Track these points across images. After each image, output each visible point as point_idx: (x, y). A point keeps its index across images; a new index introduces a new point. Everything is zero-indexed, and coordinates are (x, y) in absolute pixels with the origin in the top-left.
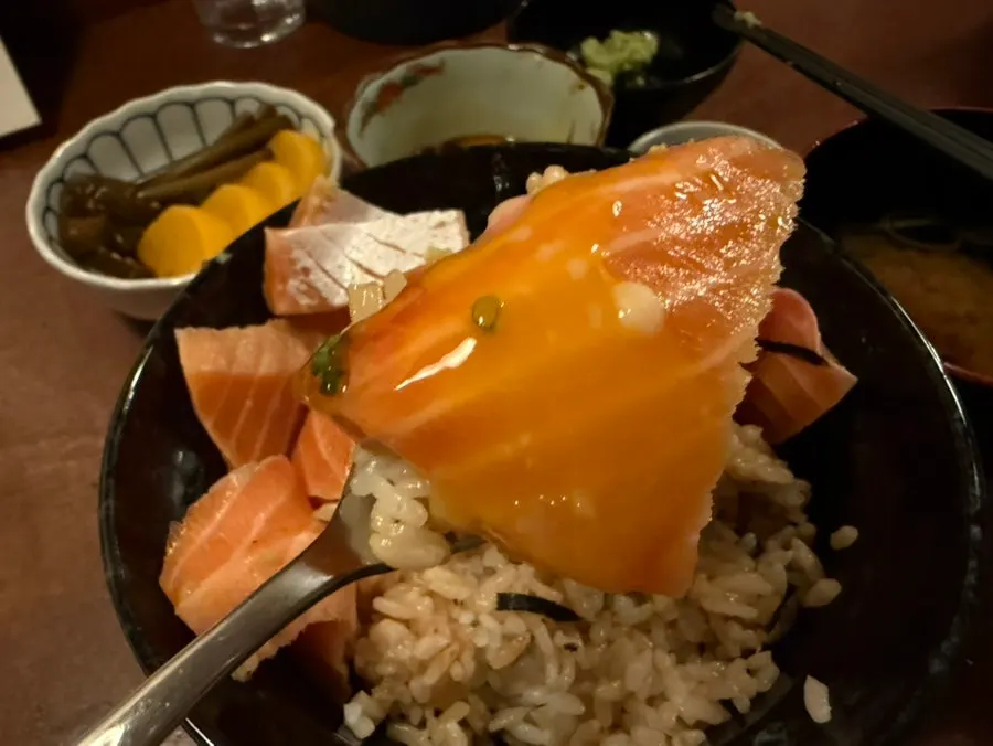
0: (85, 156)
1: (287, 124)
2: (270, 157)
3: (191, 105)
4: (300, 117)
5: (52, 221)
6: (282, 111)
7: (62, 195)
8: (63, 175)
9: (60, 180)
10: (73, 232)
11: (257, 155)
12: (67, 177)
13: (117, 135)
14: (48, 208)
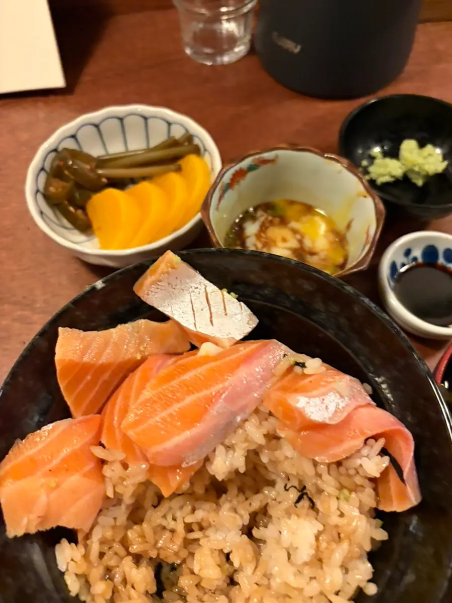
0: (73, 136)
2: (179, 170)
3: (145, 118)
4: (205, 150)
5: (43, 177)
6: (196, 141)
7: (54, 160)
8: (58, 147)
9: (55, 150)
10: (52, 189)
11: (172, 167)
12: (60, 149)
13: (97, 126)
14: (43, 169)
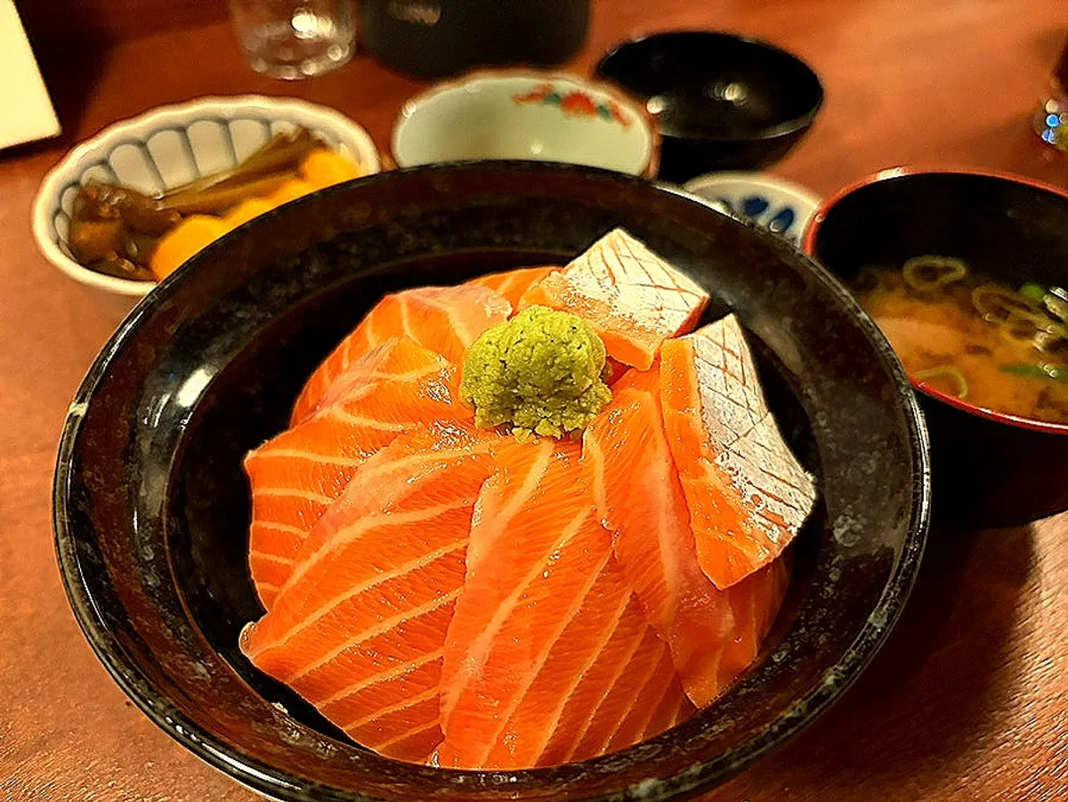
0: (104, 163)
1: (321, 145)
2: (299, 176)
3: (224, 122)
5: (61, 224)
6: (319, 134)
7: (76, 199)
8: (78, 179)
9: (75, 184)
10: (83, 236)
13: (142, 144)
14: (58, 211)
